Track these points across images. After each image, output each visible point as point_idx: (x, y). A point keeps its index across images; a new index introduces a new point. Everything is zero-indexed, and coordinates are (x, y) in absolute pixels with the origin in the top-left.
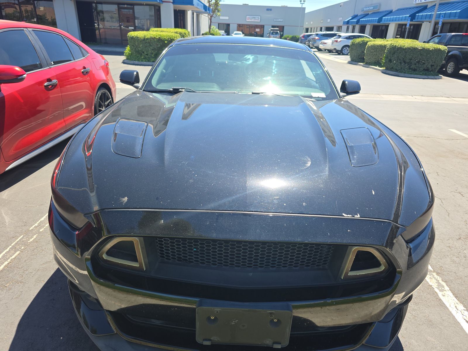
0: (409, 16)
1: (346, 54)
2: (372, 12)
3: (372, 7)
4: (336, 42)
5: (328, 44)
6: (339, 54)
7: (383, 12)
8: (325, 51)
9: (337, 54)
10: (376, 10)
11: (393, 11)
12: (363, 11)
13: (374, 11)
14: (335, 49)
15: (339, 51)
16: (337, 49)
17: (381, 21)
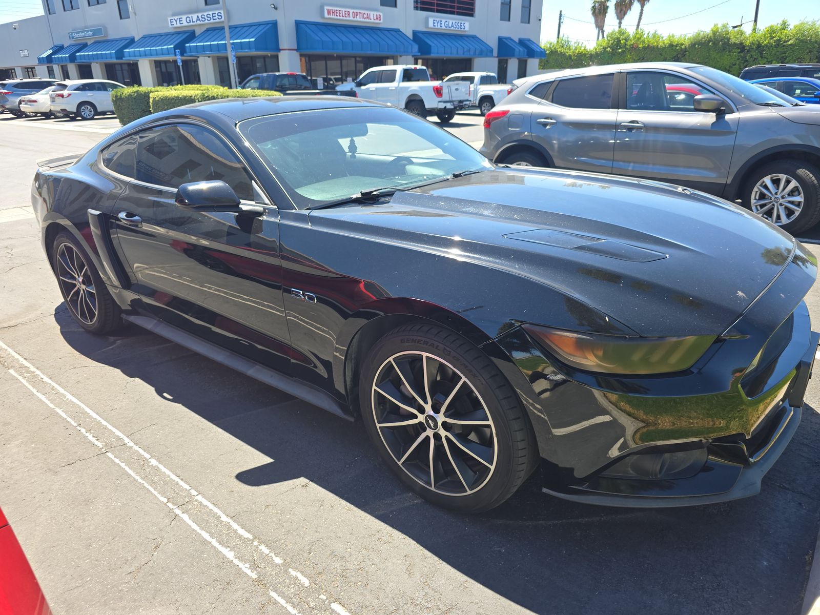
0: (175, 48)
1: (89, 117)
2: (92, 41)
3: (90, 31)
4: (61, 98)
5: (41, 102)
6: (73, 119)
7: (117, 40)
8: (35, 116)
9: (68, 119)
10: (99, 37)
11: (136, 40)
12: (73, 38)
13: (97, 39)
14: (63, 110)
15: (72, 113)
16: (69, 109)
17: (124, 57)
